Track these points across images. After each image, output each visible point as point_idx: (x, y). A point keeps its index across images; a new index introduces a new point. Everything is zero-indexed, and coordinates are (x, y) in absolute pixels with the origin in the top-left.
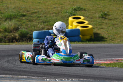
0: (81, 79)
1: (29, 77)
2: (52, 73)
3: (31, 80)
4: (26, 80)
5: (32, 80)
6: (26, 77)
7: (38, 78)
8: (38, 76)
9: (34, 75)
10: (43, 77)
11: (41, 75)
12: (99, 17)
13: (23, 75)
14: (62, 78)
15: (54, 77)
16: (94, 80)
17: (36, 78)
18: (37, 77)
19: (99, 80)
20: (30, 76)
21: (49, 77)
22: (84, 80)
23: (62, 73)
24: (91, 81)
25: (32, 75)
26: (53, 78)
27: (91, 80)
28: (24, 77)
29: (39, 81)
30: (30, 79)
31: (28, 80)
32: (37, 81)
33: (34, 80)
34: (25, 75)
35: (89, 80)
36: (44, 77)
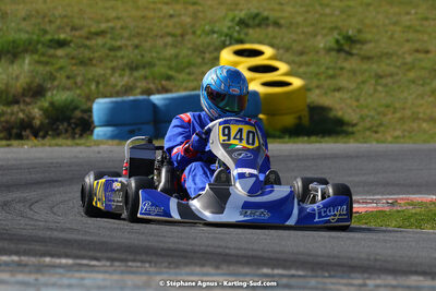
0: (265, 271)
1: (79, 261)
2: (163, 249)
3: (86, 272)
4: (70, 274)
5: (92, 272)
6: (70, 261)
7: (111, 266)
8: (112, 260)
9: (99, 255)
10: (130, 264)
11: (123, 256)
12: (329, 50)
13: (59, 256)
14: (196, 264)
15: (170, 264)
16: (310, 273)
17: (104, 266)
18: (108, 263)
19: (327, 274)
20: (83, 257)
21: (150, 262)
22: (276, 271)
23: (197, 248)
24: (300, 276)
25: (91, 253)
26: (166, 264)
27: (301, 273)
28: (64, 261)
29: (115, 277)
30: (84, 269)
31: (77, 271)
32: (107, 276)
33: (98, 272)
34: (67, 256)
35: (293, 272)
36: (134, 261)
